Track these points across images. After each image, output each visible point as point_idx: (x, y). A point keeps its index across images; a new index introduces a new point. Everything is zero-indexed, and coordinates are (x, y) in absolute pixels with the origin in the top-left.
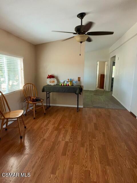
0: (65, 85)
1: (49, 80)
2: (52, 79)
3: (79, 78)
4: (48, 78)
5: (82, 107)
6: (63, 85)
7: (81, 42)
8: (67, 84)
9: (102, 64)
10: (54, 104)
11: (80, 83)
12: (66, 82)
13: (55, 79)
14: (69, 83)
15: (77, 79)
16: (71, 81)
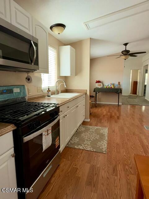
0: (109, 87)
1: (97, 84)
2: (99, 84)
3: (119, 83)
4: (96, 83)
5: (121, 104)
6: (107, 87)
7: (125, 59)
8: (111, 86)
9: (135, 72)
10: (99, 102)
11: (120, 86)
12: (109, 86)
13: (101, 83)
14: (112, 86)
15: (118, 83)
16: (113, 85)
